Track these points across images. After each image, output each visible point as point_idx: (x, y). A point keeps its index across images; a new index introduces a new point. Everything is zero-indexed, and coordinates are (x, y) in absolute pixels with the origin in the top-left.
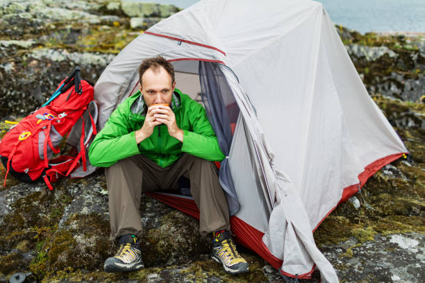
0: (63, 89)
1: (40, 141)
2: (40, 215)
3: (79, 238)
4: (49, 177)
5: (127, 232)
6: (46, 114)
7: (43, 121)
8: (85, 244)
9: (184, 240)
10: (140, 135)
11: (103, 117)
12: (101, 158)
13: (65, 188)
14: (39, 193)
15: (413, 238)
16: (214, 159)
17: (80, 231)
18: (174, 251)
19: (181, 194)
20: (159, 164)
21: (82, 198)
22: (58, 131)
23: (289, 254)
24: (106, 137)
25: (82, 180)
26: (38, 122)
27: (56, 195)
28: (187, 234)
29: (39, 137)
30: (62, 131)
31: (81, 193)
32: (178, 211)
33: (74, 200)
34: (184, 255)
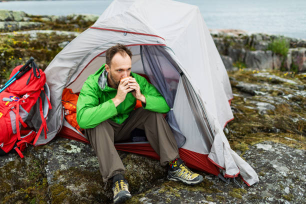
0: (19, 76)
1: (12, 119)
2: (20, 179)
3: (71, 187)
4: (19, 148)
5: (117, 173)
6: (12, 97)
7: (11, 102)
8: (78, 191)
9: (146, 172)
10: (117, 101)
11: (56, 94)
12: (90, 121)
13: (32, 155)
14: (13, 162)
15: (267, 144)
16: (165, 111)
17: (69, 182)
18: (141, 181)
19: (133, 141)
20: (117, 122)
21: (54, 159)
22: (25, 109)
23: (229, 163)
24: (88, 106)
25: (46, 146)
26: (6, 104)
27: (26, 161)
28: (147, 168)
29: (11, 115)
30: (28, 109)
31: (51, 156)
32: (132, 153)
33: (49, 162)
34: (147, 183)
